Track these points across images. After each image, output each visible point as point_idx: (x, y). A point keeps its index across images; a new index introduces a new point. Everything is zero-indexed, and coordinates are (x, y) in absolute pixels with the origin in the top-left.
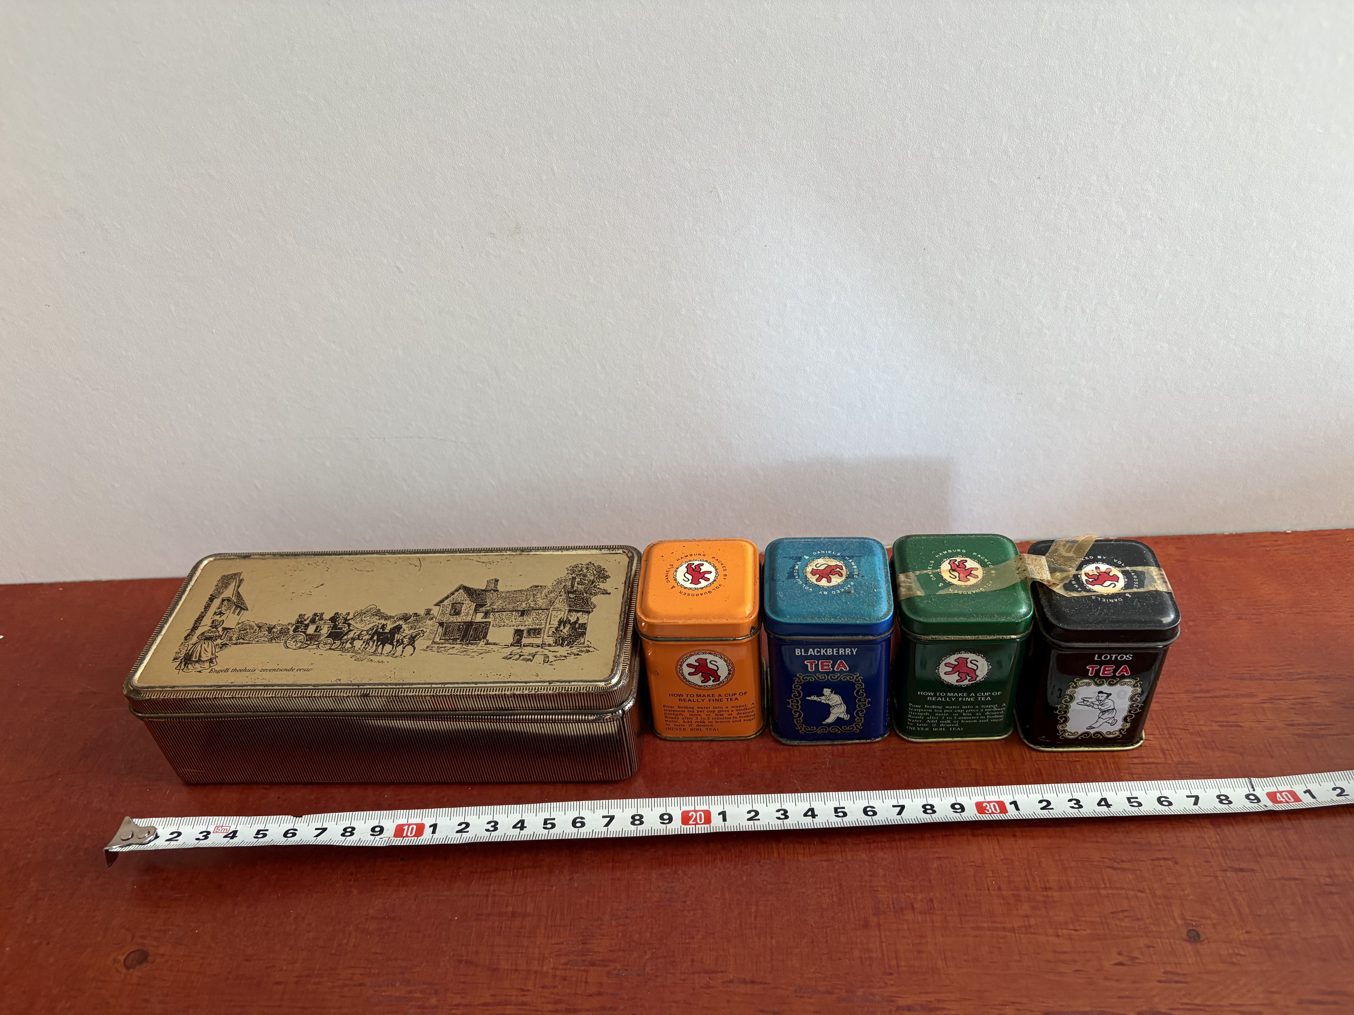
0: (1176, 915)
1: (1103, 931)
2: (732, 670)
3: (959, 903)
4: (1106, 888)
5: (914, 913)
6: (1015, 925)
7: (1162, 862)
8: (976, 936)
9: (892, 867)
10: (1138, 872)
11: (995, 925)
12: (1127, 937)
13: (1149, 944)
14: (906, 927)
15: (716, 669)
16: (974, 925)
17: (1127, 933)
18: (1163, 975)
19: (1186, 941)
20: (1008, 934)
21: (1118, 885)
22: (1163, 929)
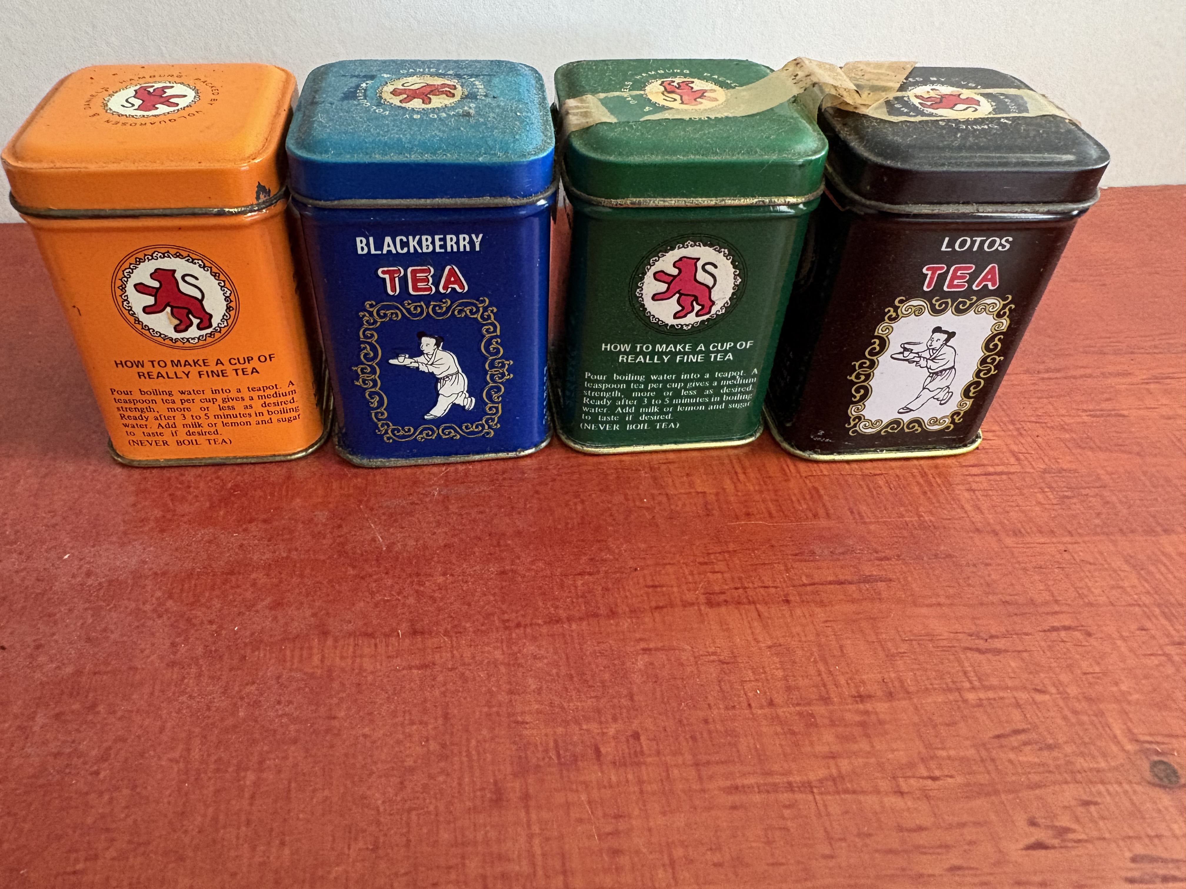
0: (1118, 732)
1: (987, 777)
2: (232, 298)
3: (693, 738)
4: (973, 688)
5: (601, 765)
6: (812, 777)
7: (1063, 634)
8: (734, 808)
9: (554, 671)
10: (1025, 655)
11: (770, 780)
12: (1037, 786)
13: (1085, 798)
14: (584, 797)
15: (199, 296)
16: (728, 783)
17: (1035, 778)
18: (1133, 865)
19: (1154, 785)
20: (799, 796)
21: (994, 681)
22: (1103, 765)
